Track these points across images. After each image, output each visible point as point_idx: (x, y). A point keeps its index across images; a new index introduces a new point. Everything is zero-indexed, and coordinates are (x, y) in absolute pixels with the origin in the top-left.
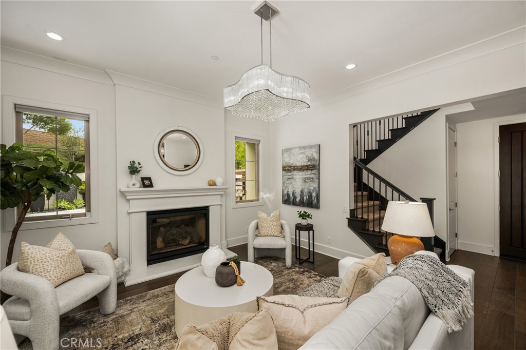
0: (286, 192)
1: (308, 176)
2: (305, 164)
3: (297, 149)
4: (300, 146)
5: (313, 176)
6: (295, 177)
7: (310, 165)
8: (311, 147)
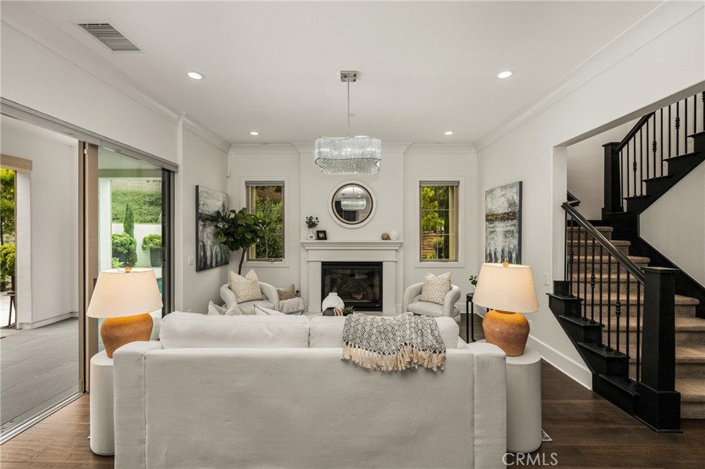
0: (488, 252)
1: (509, 228)
2: (506, 211)
3: (499, 190)
4: (501, 185)
5: (513, 228)
6: (497, 229)
7: (511, 212)
8: (512, 186)
